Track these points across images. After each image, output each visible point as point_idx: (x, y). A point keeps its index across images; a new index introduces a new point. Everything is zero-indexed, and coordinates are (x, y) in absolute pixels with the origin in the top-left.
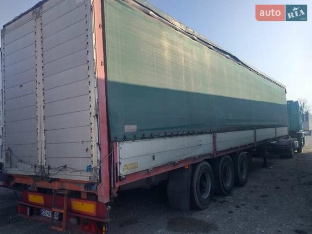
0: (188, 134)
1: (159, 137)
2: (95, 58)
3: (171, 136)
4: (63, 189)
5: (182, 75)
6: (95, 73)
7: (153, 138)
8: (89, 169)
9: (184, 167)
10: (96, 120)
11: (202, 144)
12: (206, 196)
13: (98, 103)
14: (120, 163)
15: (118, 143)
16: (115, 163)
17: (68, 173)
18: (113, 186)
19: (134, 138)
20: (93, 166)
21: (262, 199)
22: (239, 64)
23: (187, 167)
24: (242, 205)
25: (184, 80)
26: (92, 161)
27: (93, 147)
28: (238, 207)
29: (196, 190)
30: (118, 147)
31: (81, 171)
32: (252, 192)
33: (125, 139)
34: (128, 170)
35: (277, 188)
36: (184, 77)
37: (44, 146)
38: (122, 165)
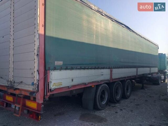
0: (95, 68)
1: (77, 69)
2: (38, 22)
3: (84, 69)
4: (21, 94)
5: (93, 35)
6: (38, 31)
7: (73, 69)
8: (33, 84)
9: (91, 86)
10: (37, 57)
11: (103, 74)
12: (104, 103)
13: (39, 48)
14: (51, 82)
15: (50, 71)
16: (48, 82)
17: (23, 86)
18: (46, 94)
19: (61, 68)
20: (35, 83)
21: (136, 106)
22: (130, 31)
23: (94, 86)
24: (124, 109)
25: (94, 38)
26: (34, 80)
27: (35, 72)
28: (121, 110)
29: (98, 99)
30: (50, 73)
31: (29, 85)
32: (131, 102)
33: (55, 69)
34: (56, 86)
35: (146, 101)
36: (95, 36)
37: (12, 70)
38: (52, 83)
